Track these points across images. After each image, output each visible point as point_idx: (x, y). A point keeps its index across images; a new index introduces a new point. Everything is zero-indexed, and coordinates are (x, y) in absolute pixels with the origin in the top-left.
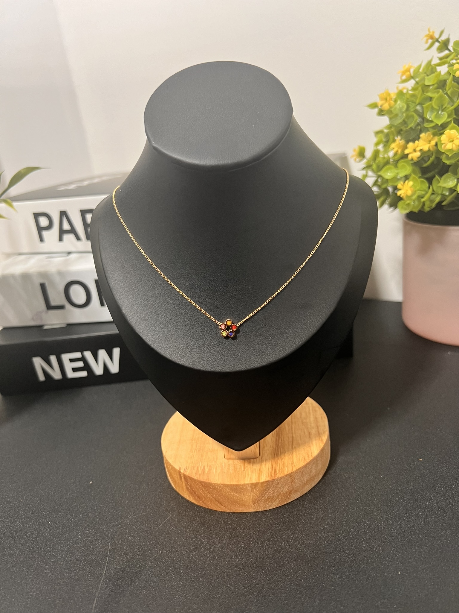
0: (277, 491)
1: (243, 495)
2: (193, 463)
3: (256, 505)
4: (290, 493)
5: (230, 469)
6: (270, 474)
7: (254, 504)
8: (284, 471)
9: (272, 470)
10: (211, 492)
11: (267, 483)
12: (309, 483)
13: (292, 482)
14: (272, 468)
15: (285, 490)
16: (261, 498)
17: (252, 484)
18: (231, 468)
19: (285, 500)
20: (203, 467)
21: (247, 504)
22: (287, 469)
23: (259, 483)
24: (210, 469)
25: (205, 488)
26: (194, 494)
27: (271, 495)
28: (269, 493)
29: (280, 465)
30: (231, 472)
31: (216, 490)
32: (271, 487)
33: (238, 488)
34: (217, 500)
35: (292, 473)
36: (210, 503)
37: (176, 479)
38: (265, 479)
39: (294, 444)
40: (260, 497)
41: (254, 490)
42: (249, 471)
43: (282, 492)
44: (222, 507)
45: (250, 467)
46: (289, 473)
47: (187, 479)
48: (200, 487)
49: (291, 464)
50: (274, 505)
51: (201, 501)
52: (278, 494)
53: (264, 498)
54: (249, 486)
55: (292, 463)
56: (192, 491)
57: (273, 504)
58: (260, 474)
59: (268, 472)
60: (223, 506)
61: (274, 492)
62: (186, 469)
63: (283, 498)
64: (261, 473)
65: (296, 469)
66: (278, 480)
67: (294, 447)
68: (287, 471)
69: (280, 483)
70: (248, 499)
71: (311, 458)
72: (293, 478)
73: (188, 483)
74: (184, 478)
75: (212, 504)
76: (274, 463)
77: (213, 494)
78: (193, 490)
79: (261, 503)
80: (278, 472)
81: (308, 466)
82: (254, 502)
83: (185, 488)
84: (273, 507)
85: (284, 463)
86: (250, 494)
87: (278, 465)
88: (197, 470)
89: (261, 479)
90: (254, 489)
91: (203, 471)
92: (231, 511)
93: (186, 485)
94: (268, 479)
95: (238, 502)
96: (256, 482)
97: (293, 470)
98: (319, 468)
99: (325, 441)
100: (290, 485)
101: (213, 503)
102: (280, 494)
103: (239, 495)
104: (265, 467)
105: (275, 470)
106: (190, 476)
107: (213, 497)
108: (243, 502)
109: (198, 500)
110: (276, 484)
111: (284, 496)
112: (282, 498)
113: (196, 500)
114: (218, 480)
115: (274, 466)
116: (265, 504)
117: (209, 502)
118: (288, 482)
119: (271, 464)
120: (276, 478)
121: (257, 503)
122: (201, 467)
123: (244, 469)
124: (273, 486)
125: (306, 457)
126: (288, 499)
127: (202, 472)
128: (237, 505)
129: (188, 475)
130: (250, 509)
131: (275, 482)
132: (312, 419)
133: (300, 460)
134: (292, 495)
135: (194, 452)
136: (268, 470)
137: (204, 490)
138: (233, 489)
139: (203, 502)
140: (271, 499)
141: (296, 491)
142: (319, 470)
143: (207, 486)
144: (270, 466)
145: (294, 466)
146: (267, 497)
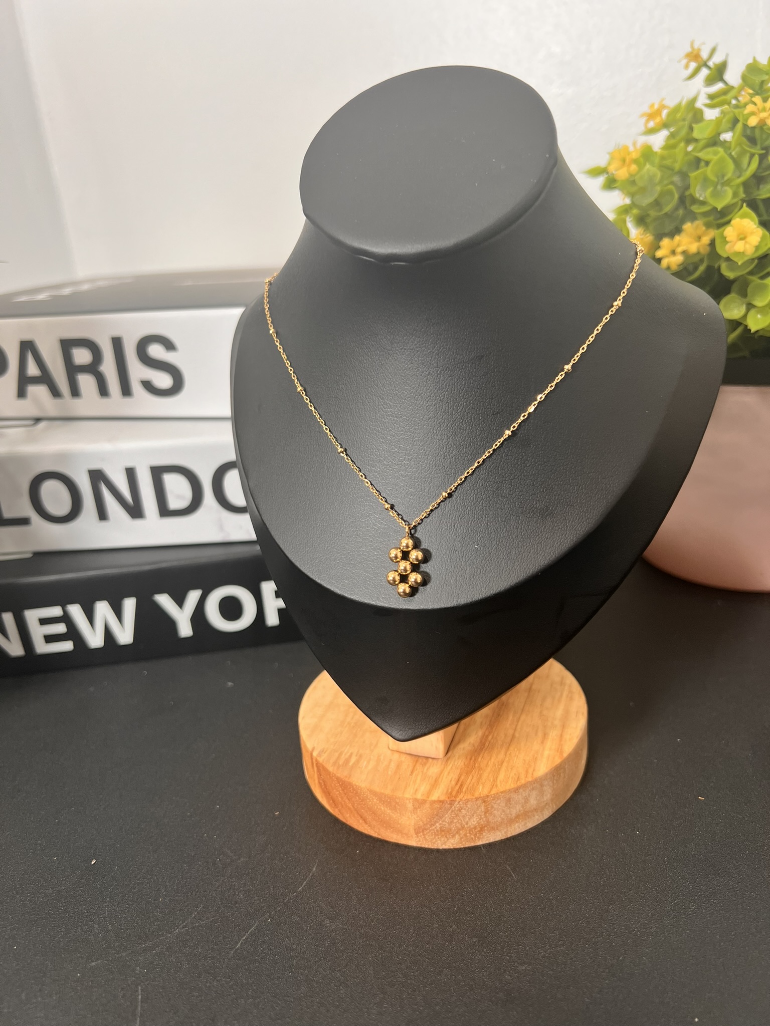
0: (458, 821)
1: (400, 815)
3: (421, 836)
5: (391, 767)
6: (450, 790)
7: (416, 834)
8: (474, 791)
9: (456, 784)
10: (352, 798)
11: (441, 804)
13: (488, 811)
14: (459, 780)
15: (473, 822)
16: (429, 826)
17: (416, 800)
18: (393, 766)
21: (405, 830)
22: (483, 788)
23: (427, 801)
25: (343, 790)
26: (328, 794)
27: (447, 825)
29: (473, 778)
30: (390, 772)
31: (361, 798)
34: (360, 813)
35: (487, 796)
38: (438, 797)
40: (427, 824)
41: (418, 811)
43: (467, 824)
45: (422, 772)
47: (320, 768)
48: (338, 785)
49: (492, 780)
50: (452, 843)
52: (460, 827)
53: (434, 828)
54: (410, 802)
55: (494, 781)
56: (325, 789)
57: (448, 841)
59: (448, 786)
60: (365, 825)
61: (452, 822)
63: (468, 835)
64: (437, 785)
65: (497, 792)
68: (480, 792)
69: (465, 809)
70: (407, 823)
72: (489, 805)
75: (351, 818)
76: (464, 774)
79: (429, 836)
80: (464, 790)
82: (416, 831)
83: (317, 781)
85: (479, 778)
86: (412, 816)
87: (470, 778)
89: (433, 795)
91: (347, 761)
92: (379, 837)
93: (318, 778)
94: (444, 798)
95: (391, 824)
96: (423, 798)
100: (483, 816)
102: (463, 827)
103: (393, 813)
104: (447, 777)
106: (323, 764)
107: (354, 807)
108: (399, 826)
111: (470, 832)
112: (465, 835)
114: (365, 781)
115: (463, 777)
116: (435, 837)
117: (347, 813)
118: (480, 810)
119: (458, 774)
121: (421, 834)
122: (346, 754)
123: (412, 772)
124: (451, 812)
126: (477, 839)
127: (344, 762)
128: (390, 830)
129: (321, 762)
130: (410, 841)
131: (455, 805)
133: (510, 778)
134: (484, 834)
135: (346, 726)
136: (450, 784)
137: (341, 791)
140: (444, 832)
144: (456, 777)
145: (497, 786)
146: (441, 828)
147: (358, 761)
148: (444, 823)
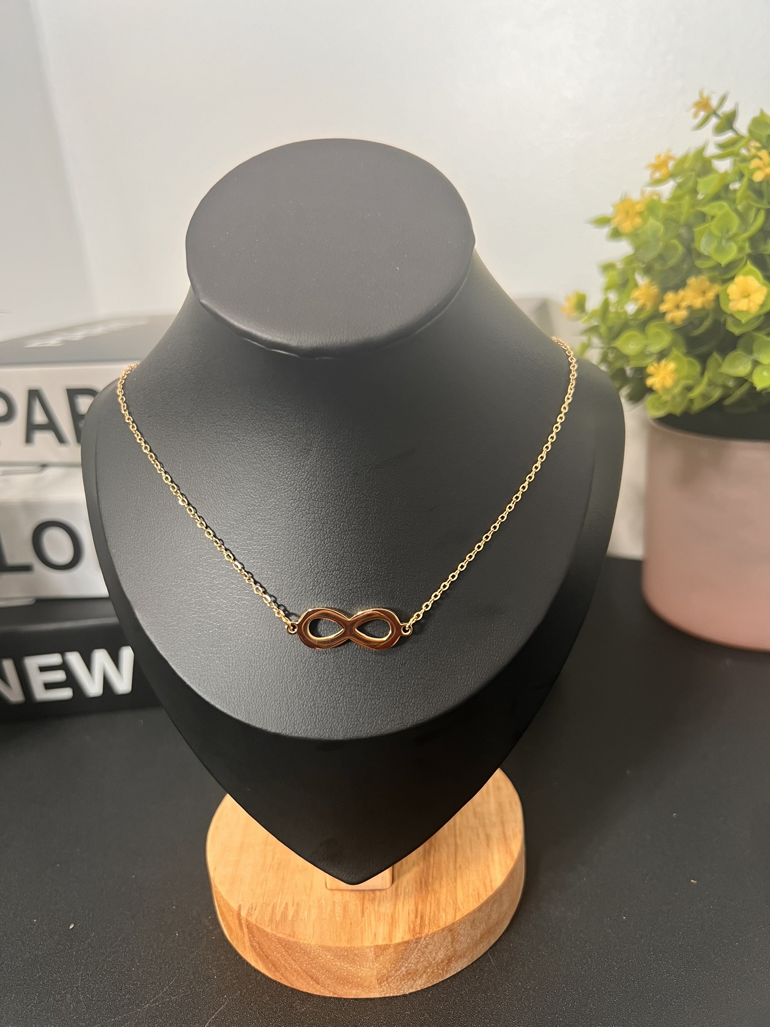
0: (425, 959)
1: (360, 966)
2: (266, 895)
3: (385, 985)
4: (450, 961)
5: (336, 911)
6: (412, 926)
7: (379, 984)
8: (438, 921)
9: (416, 917)
10: (298, 959)
11: (406, 946)
12: (485, 939)
13: (454, 940)
14: (417, 911)
15: (441, 955)
16: (393, 972)
17: (377, 947)
18: (338, 909)
19: (440, 974)
20: (284, 905)
21: (366, 984)
22: (446, 915)
23: (390, 945)
24: (297, 911)
25: (286, 951)
26: (265, 958)
27: (413, 967)
28: (408, 964)
29: (431, 906)
30: (338, 919)
31: (308, 956)
32: (413, 953)
33: (350, 955)
34: (309, 974)
35: (453, 924)
36: (295, 978)
37: (232, 926)
38: (403, 938)
39: (459, 860)
40: (391, 971)
41: (381, 959)
42: (373, 918)
43: (434, 960)
44: (318, 987)
45: (374, 909)
46: (448, 925)
47: (251, 929)
48: (277, 946)
49: (452, 903)
50: (419, 984)
51: (277, 973)
52: (427, 965)
53: (399, 972)
54: (371, 951)
55: (454, 903)
56: (261, 952)
57: (416, 983)
58: (392, 926)
59: (409, 922)
60: (320, 986)
61: (418, 962)
62: (252, 908)
63: (436, 971)
64: (396, 923)
65: (461, 917)
66: (427, 938)
67: (458, 865)
68: (444, 920)
69: (431, 944)
70: (369, 974)
71: (490, 893)
72: (455, 933)
73: (254, 937)
74: (248, 928)
75: (298, 980)
76: (420, 903)
77: (301, 962)
78: (264, 950)
79: (394, 983)
80: (427, 923)
81: (484, 907)
82: (379, 981)
83: (248, 944)
84: (416, 989)
85: (438, 904)
86: (374, 965)
87: (428, 905)
88: (273, 911)
89: (395, 936)
90: (382, 957)
91: (284, 915)
92: (336, 996)
93: (250, 941)
94: (407, 937)
95: (349, 979)
96: (384, 943)
97: (455, 918)
98: (504, 908)
99: (516, 855)
100: (449, 947)
101: (301, 979)
102: (430, 964)
103: (352, 967)
104: (403, 911)
105: (422, 917)
106: (258, 924)
107: (302, 969)
108: (359, 980)
109: (273, 970)
110: (423, 946)
111: (437, 967)
112: (433, 972)
113: (268, 969)
114: (313, 937)
115: (420, 907)
116: (401, 983)
117: (294, 976)
118: (447, 941)
119: (414, 903)
120: (423, 935)
121: (385, 983)
122: (280, 905)
123: (363, 913)
124: (418, 951)
125: (482, 891)
126: (444, 973)
127: (282, 917)
128: (348, 986)
129: (254, 922)
130: (371, 992)
131: (421, 942)
132: (493, 806)
133: (470, 895)
134: (452, 965)
135: (269, 871)
136: (409, 918)
137: (283, 953)
138: (339, 956)
139: (283, 976)
140: (411, 975)
141: (460, 957)
142: (505, 912)
143: (289, 947)
144: (412, 907)
145: (459, 909)
146: (406, 972)
147: (297, 912)
148: (410, 965)
